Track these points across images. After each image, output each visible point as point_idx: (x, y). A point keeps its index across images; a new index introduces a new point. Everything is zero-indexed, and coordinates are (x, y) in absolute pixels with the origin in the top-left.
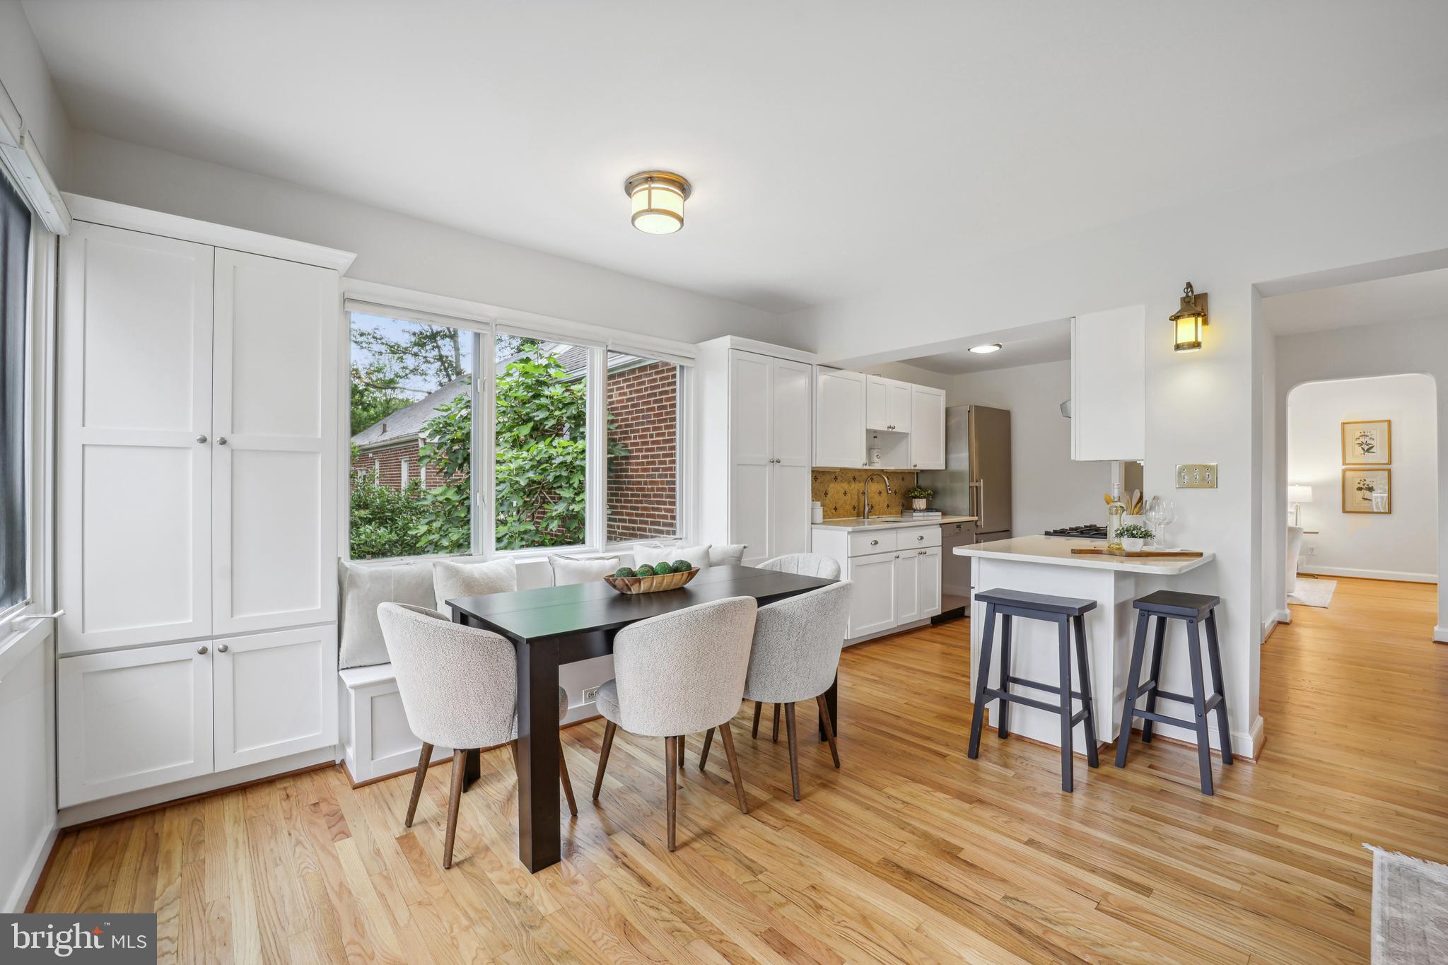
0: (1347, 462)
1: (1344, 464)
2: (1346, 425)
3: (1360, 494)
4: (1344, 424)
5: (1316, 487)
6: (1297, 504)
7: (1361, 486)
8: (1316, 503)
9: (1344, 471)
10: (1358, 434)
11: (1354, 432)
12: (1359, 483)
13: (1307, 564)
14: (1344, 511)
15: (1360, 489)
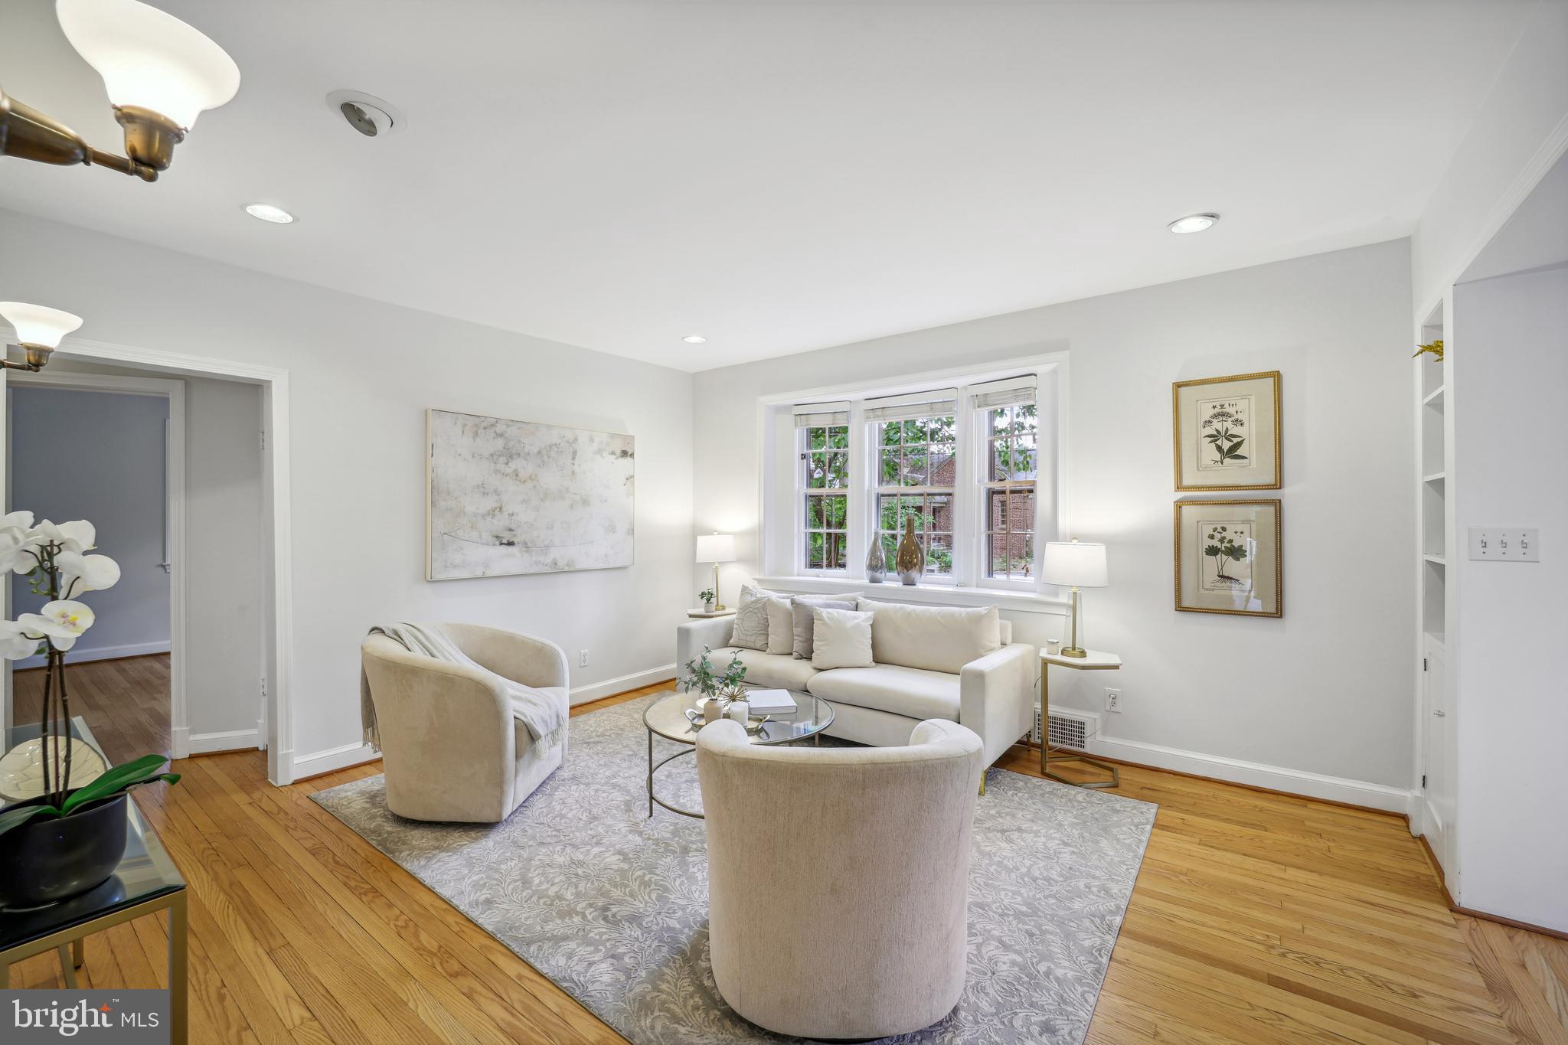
0: (1186, 482)
1: (1179, 487)
2: (1183, 390)
3: (1212, 563)
4: (1178, 386)
5: (1112, 543)
6: (1074, 590)
7: (1215, 543)
8: (1115, 585)
9: (1179, 506)
10: (1207, 412)
11: (1200, 406)
12: (1212, 537)
13: (1104, 733)
14: (1180, 608)
15: (1212, 551)
